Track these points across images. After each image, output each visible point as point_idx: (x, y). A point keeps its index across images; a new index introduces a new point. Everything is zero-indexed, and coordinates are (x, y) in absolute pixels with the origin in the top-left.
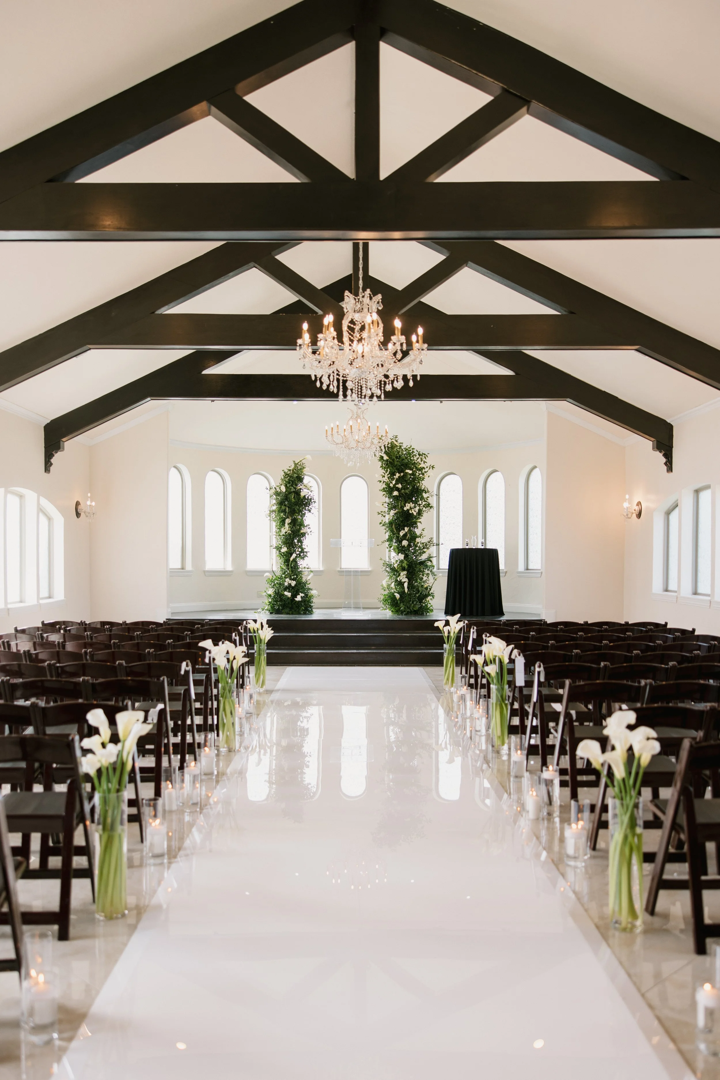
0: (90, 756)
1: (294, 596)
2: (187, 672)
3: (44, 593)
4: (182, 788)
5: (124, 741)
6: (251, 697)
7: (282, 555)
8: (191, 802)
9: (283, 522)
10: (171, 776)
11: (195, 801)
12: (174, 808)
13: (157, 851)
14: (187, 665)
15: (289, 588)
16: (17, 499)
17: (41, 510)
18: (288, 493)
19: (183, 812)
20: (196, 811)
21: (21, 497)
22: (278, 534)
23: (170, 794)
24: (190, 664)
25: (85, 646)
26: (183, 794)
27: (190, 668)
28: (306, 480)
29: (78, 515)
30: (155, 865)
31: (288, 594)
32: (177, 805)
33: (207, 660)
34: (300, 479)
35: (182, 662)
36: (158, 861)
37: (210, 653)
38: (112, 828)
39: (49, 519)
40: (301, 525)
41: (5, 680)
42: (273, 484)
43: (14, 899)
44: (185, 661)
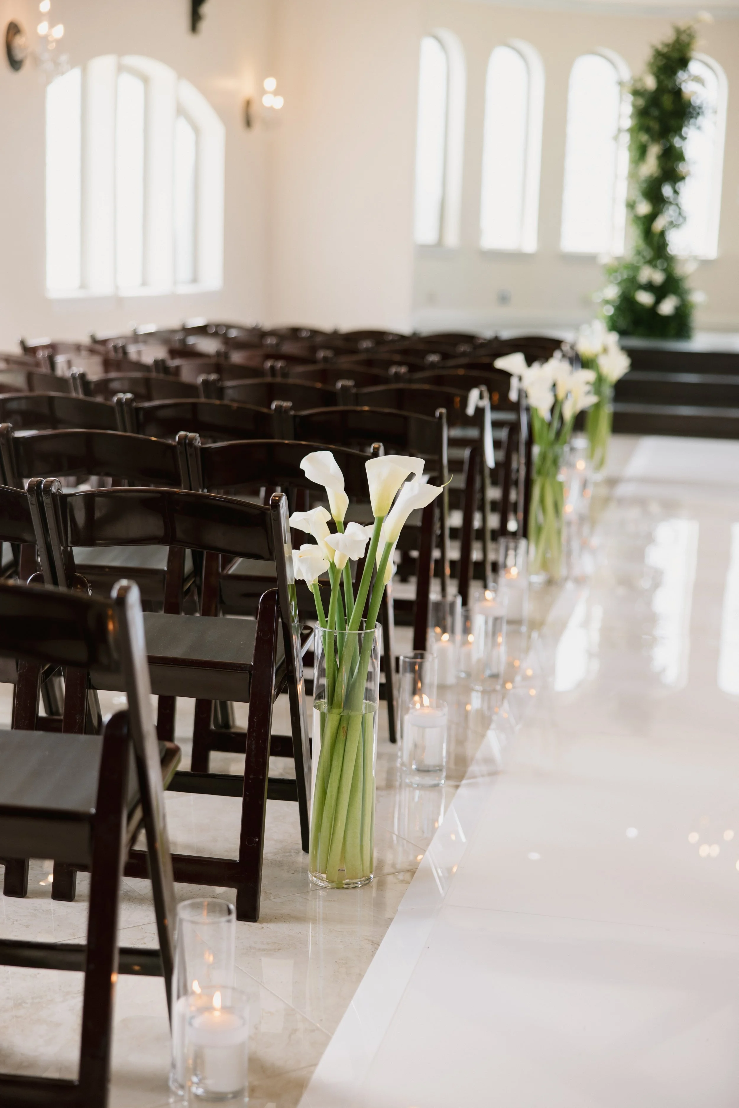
0: (305, 547)
1: (658, 300)
2: (480, 412)
3: (185, 272)
4: (465, 643)
5: (381, 520)
6: (585, 485)
7: (638, 219)
8: (488, 672)
9: (642, 151)
10: (444, 619)
11: (495, 671)
12: (451, 680)
13: (430, 760)
14: (481, 397)
15: (649, 287)
16: (138, 85)
17: (181, 111)
18: (661, 89)
19: (468, 690)
20: (494, 691)
21: (145, 80)
22: (633, 175)
23: (443, 653)
24: (486, 394)
25: (268, 357)
26: (469, 655)
27: (486, 403)
28: (694, 67)
29: (248, 123)
30: (421, 787)
31: (645, 298)
32: (458, 678)
33: (513, 396)
34: (683, 62)
35: (468, 389)
36: (429, 780)
37: (520, 379)
38: (349, 702)
39: (196, 130)
40: (680, 157)
41: (124, 400)
42: (626, 75)
43: (159, 826)
44: (476, 386)
